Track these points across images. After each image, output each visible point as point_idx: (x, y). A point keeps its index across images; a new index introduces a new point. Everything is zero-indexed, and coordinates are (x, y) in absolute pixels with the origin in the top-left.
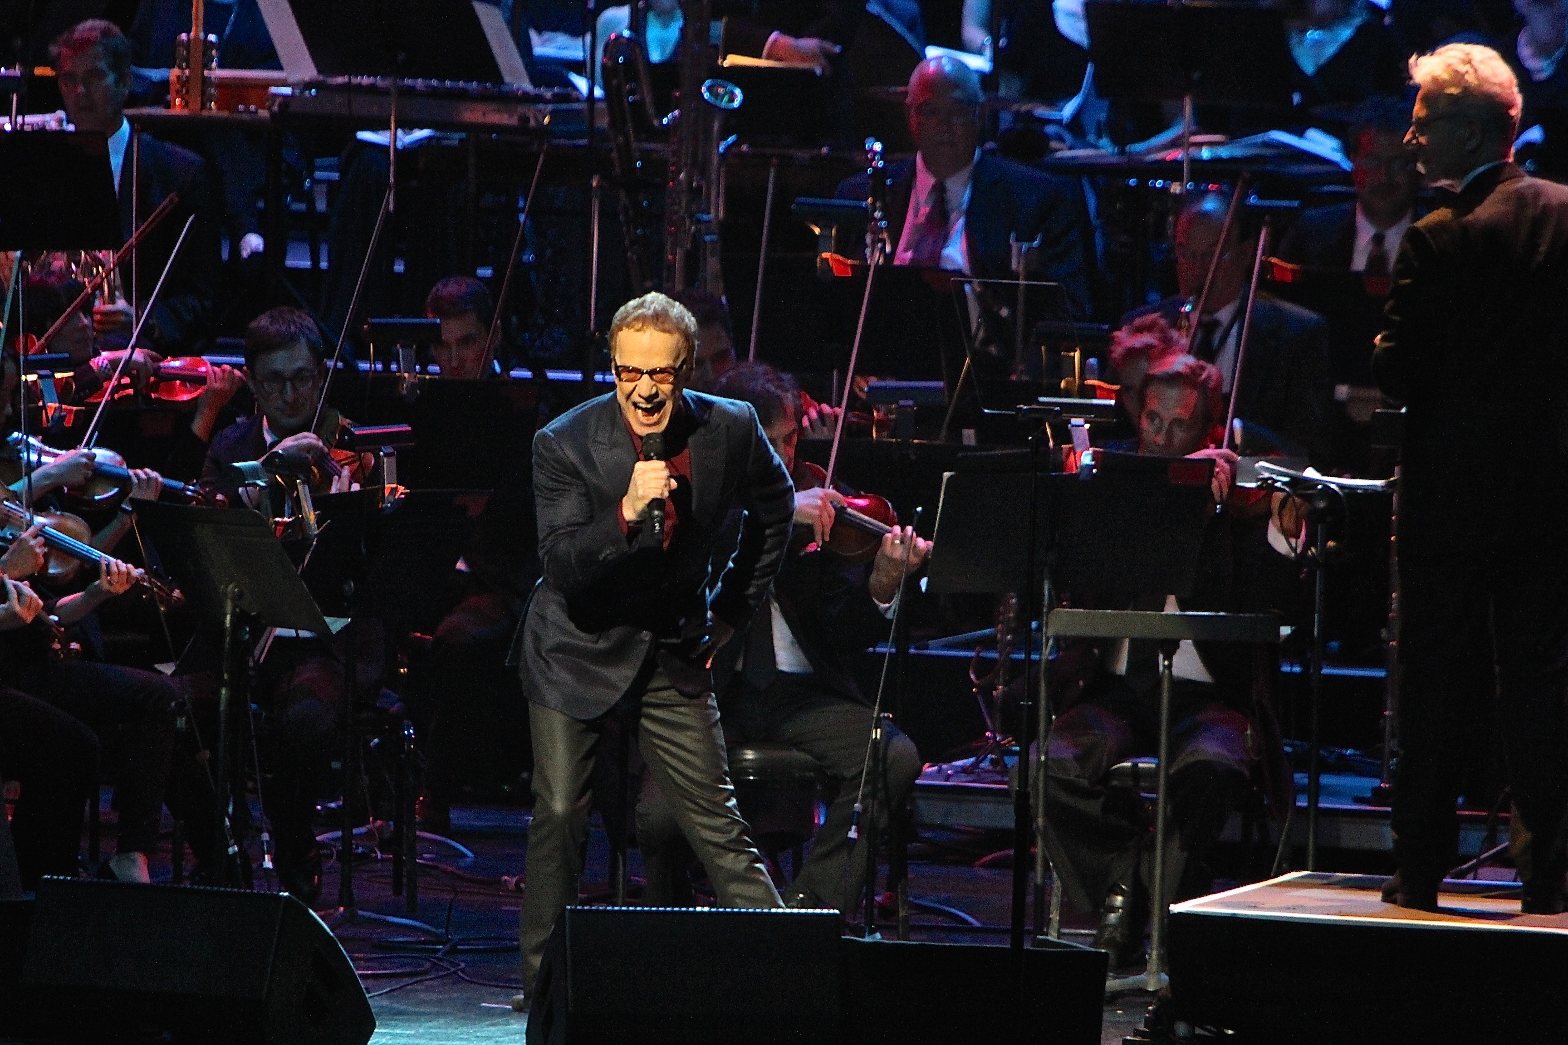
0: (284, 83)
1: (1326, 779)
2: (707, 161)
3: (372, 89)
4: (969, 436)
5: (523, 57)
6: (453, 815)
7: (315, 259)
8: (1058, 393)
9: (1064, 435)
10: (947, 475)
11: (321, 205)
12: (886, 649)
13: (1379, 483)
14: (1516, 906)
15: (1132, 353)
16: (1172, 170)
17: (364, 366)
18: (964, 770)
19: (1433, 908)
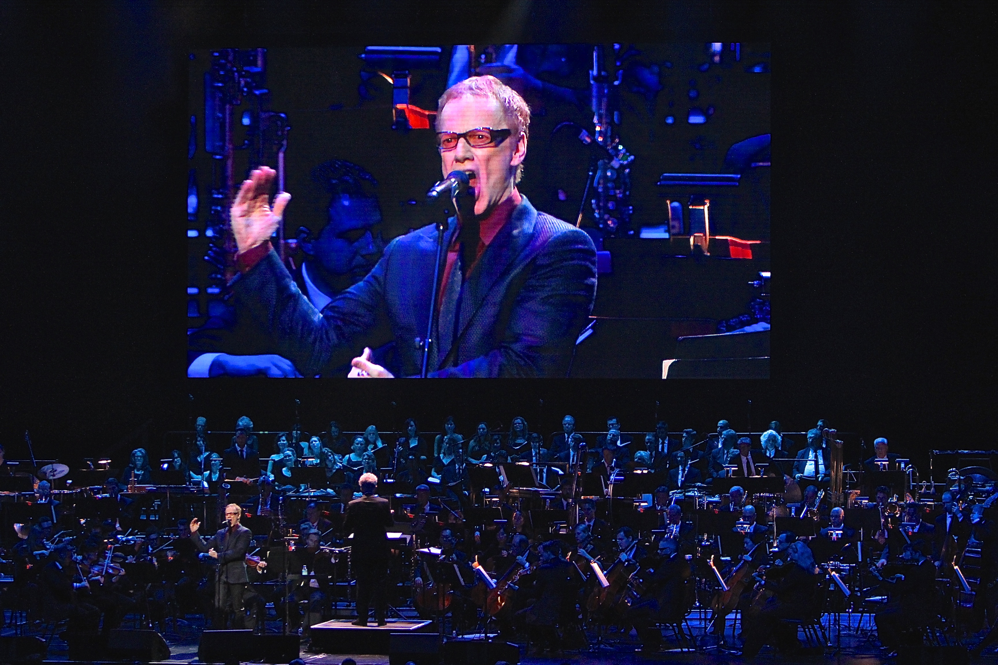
3: (164, 487)
7: (155, 518)
8: (288, 537)
9: (289, 544)
10: (268, 552)
11: (156, 508)
14: (376, 624)
15: (304, 529)
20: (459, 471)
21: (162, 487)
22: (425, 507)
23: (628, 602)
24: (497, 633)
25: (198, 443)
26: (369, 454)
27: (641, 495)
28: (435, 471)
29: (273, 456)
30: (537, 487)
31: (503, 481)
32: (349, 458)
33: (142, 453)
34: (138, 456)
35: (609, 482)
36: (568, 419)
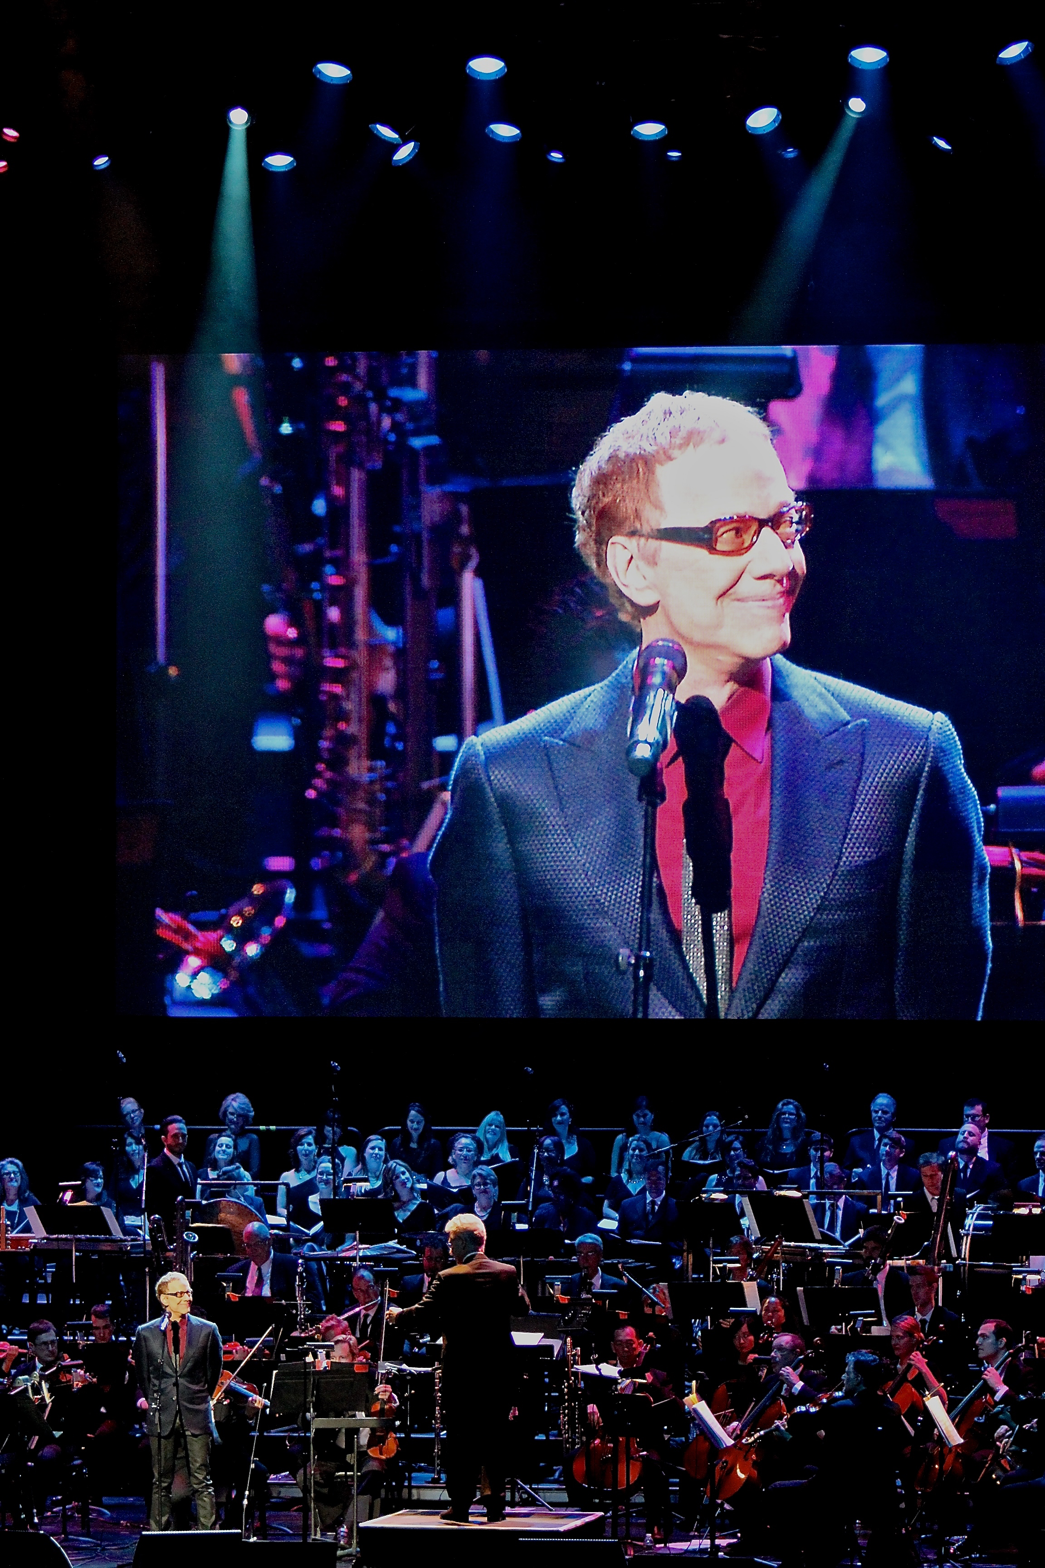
0: (34, 1238)
1: (413, 1475)
2: (186, 1261)
3: (66, 1239)
4: (283, 1357)
5: (120, 1226)
6: (104, 1499)
11: (49, 1280)
12: (256, 1434)
13: (430, 1369)
14: (485, 1519)
16: (353, 1259)
17: (66, 1338)
18: (286, 1476)
19: (467, 1521)
20: (653, 1208)
21: (62, 1239)
22: (593, 1281)
23: (997, 1479)
24: (736, 1537)
25: (127, 1148)
26: (483, 1173)
27: (1028, 1259)
28: (610, 1207)
29: (285, 1174)
30: (819, 1242)
31: (748, 1229)
32: (445, 1178)
33: (17, 1165)
34: (9, 1173)
35: (962, 1232)
36: (883, 1100)
